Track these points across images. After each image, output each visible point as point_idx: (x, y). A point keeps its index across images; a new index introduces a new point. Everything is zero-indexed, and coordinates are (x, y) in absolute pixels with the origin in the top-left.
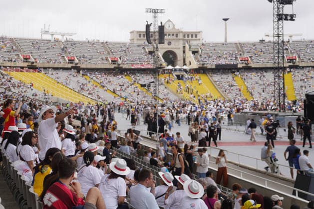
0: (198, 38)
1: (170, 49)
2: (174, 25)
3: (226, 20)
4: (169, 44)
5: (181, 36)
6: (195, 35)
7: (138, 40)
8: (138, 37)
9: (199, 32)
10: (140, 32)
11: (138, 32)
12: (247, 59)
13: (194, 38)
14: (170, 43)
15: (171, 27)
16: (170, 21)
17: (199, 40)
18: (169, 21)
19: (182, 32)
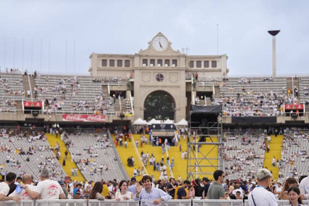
0: (218, 67)
1: (160, 89)
2: (170, 44)
3: (274, 33)
4: (158, 80)
5: (182, 64)
6: (212, 62)
7: (99, 70)
8: (100, 66)
9: (220, 57)
10: (104, 55)
11: (99, 56)
12: (300, 107)
13: (210, 67)
14: (162, 76)
15: (165, 46)
16: (162, 35)
17: (220, 71)
18: (160, 35)
19: (185, 56)
